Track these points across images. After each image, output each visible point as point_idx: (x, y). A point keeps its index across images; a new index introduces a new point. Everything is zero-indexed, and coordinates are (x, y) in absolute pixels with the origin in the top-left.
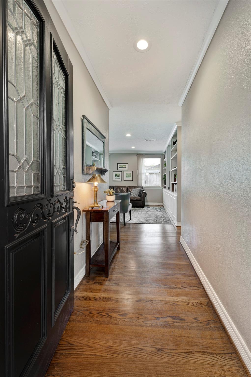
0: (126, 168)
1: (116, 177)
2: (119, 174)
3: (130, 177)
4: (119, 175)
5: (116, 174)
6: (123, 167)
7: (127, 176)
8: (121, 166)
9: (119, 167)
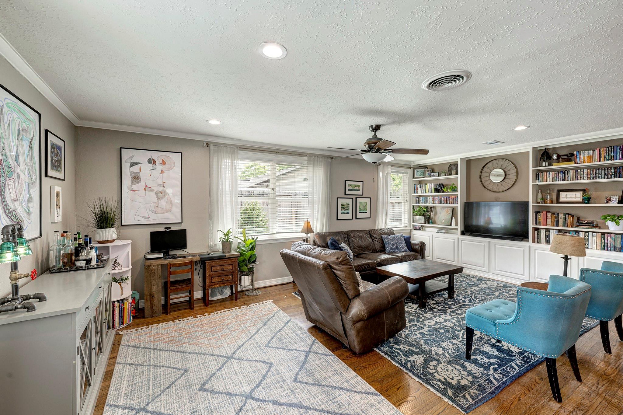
0: (359, 190)
1: (343, 210)
2: (349, 204)
3: (366, 210)
4: (347, 207)
5: (342, 205)
6: (354, 189)
7: (362, 208)
8: (351, 185)
9: (347, 188)
